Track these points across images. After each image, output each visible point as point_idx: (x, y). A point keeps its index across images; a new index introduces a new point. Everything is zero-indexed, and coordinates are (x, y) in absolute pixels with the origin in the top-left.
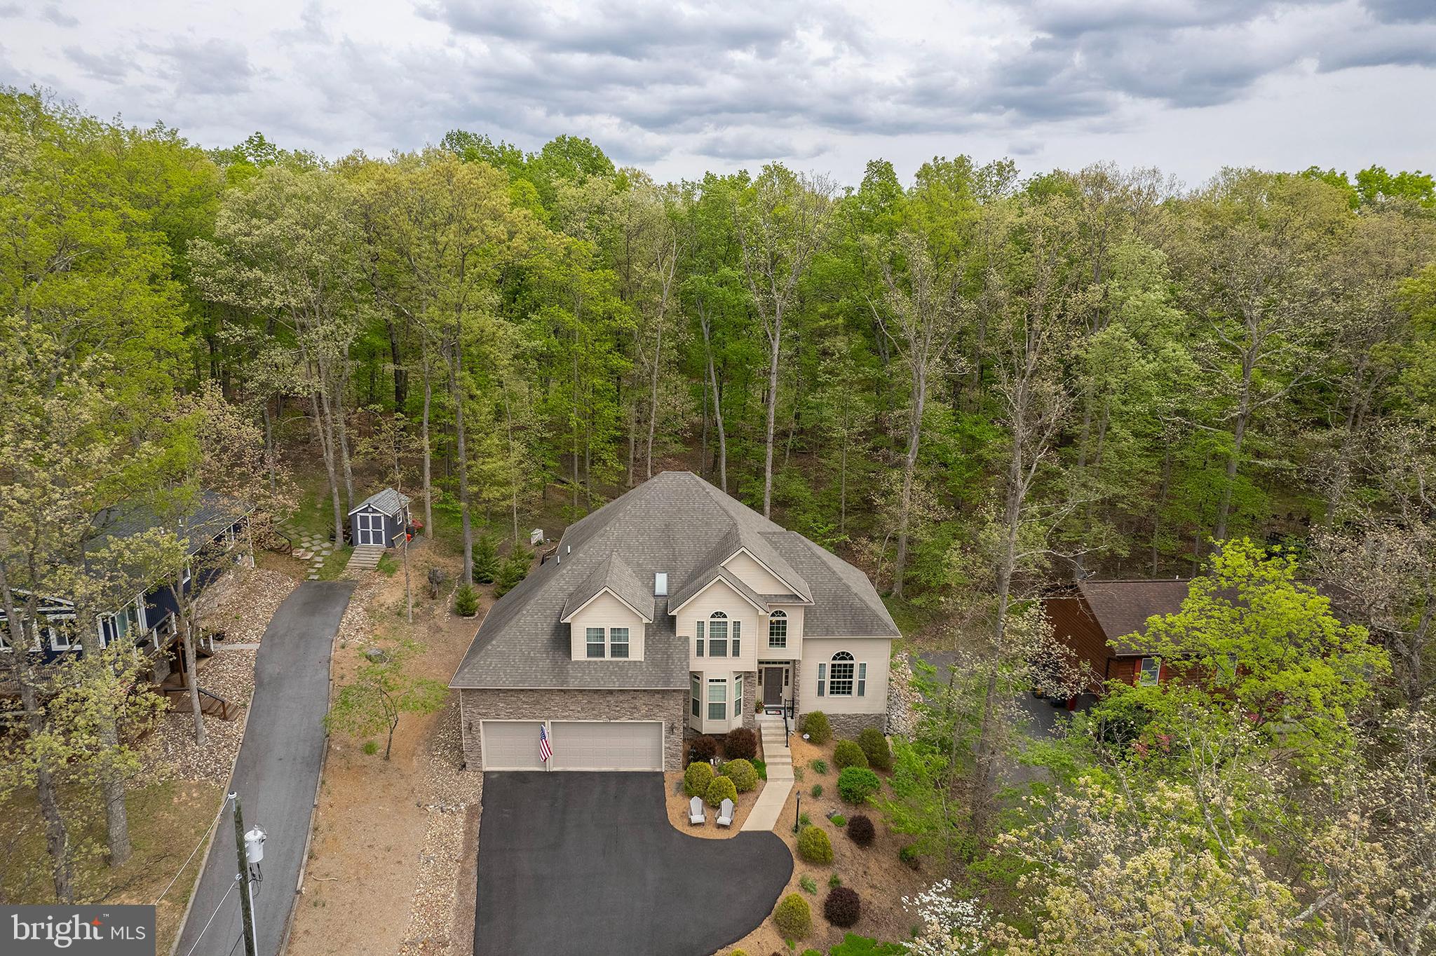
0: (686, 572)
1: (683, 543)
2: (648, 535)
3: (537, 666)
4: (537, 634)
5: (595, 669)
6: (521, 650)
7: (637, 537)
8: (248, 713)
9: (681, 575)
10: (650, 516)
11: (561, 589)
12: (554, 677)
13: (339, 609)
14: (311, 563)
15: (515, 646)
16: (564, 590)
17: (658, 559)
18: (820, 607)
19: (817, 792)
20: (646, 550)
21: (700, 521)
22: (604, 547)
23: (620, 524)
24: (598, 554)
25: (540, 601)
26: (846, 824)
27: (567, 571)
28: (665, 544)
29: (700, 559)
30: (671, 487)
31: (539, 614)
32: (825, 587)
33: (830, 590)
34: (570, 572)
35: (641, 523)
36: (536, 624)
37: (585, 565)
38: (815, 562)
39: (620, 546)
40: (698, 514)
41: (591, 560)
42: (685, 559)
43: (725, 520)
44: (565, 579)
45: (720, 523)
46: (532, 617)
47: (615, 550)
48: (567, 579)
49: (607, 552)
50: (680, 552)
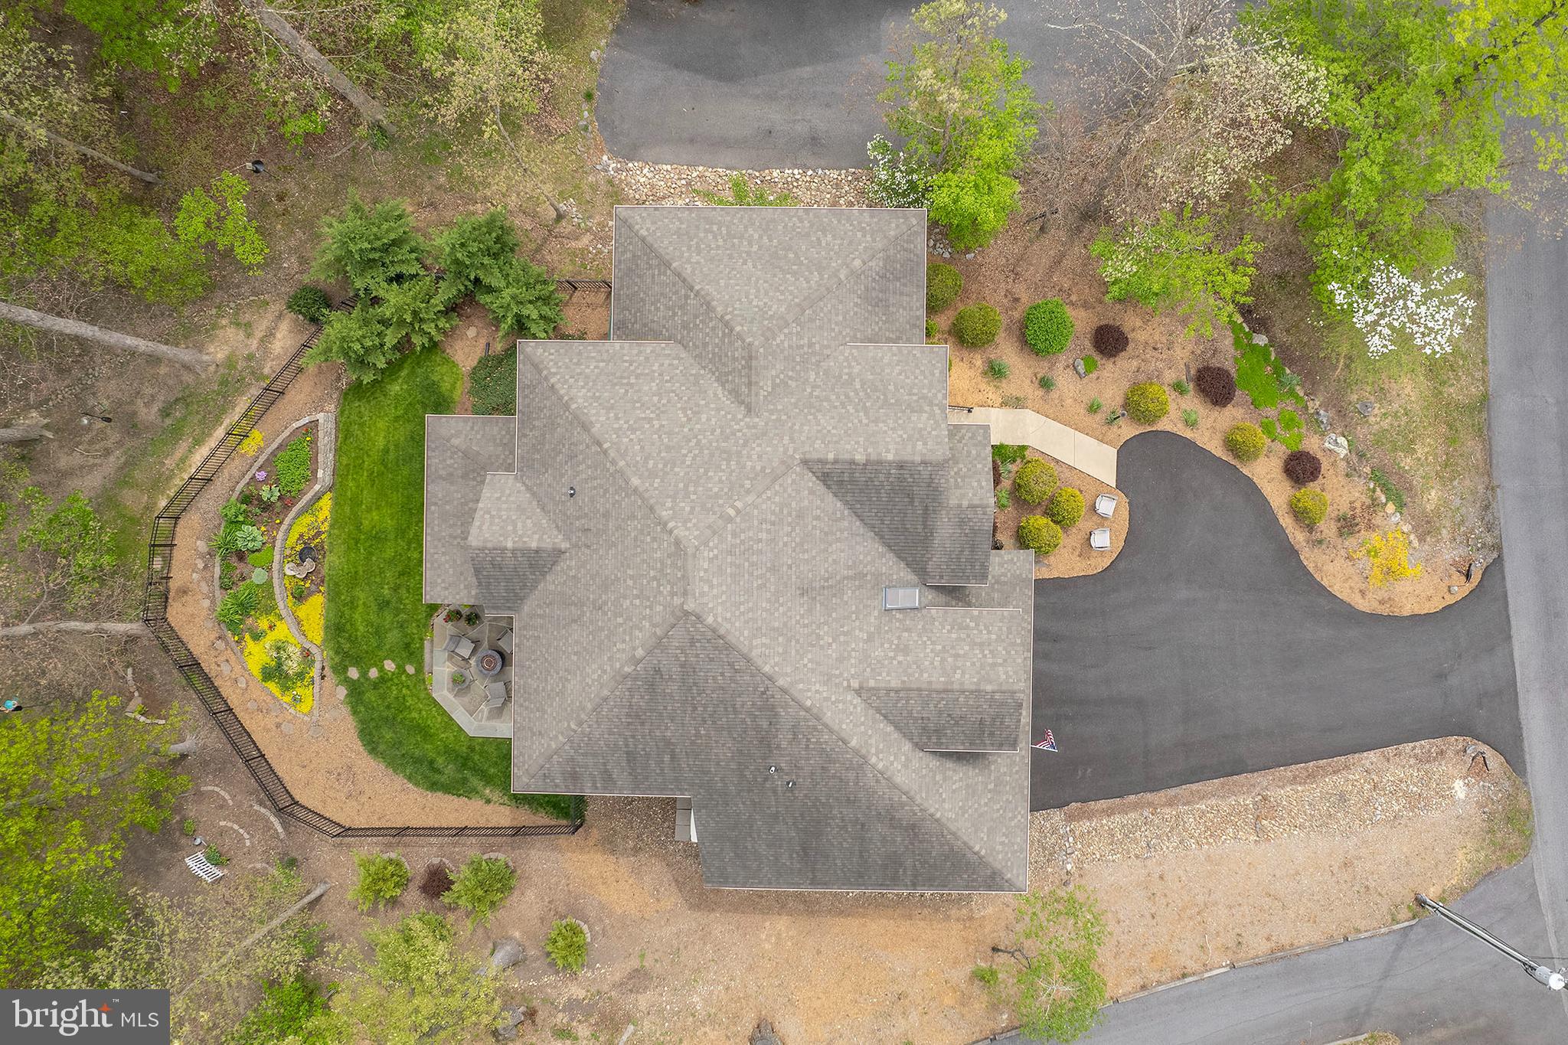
0: (883, 554)
1: (834, 561)
2: (819, 626)
4: (967, 786)
7: (822, 647)
9: (889, 563)
11: (906, 765)
15: (981, 815)
16: (907, 759)
17: (861, 606)
18: (880, 329)
19: (1045, 384)
20: (845, 629)
21: (793, 530)
22: (841, 706)
23: (801, 681)
24: (851, 713)
25: (924, 795)
26: (1097, 357)
27: (878, 762)
28: (835, 595)
29: (862, 531)
30: (724, 588)
31: (941, 790)
32: (852, 313)
33: (856, 305)
34: (881, 756)
35: (797, 641)
36: (954, 791)
37: (870, 732)
38: (811, 320)
39: (837, 677)
40: (781, 533)
41: (863, 724)
42: (861, 557)
43: (794, 481)
44: (892, 763)
45: (798, 492)
46: (944, 801)
47: (845, 684)
48: (892, 758)
49: (849, 698)
50: (849, 568)
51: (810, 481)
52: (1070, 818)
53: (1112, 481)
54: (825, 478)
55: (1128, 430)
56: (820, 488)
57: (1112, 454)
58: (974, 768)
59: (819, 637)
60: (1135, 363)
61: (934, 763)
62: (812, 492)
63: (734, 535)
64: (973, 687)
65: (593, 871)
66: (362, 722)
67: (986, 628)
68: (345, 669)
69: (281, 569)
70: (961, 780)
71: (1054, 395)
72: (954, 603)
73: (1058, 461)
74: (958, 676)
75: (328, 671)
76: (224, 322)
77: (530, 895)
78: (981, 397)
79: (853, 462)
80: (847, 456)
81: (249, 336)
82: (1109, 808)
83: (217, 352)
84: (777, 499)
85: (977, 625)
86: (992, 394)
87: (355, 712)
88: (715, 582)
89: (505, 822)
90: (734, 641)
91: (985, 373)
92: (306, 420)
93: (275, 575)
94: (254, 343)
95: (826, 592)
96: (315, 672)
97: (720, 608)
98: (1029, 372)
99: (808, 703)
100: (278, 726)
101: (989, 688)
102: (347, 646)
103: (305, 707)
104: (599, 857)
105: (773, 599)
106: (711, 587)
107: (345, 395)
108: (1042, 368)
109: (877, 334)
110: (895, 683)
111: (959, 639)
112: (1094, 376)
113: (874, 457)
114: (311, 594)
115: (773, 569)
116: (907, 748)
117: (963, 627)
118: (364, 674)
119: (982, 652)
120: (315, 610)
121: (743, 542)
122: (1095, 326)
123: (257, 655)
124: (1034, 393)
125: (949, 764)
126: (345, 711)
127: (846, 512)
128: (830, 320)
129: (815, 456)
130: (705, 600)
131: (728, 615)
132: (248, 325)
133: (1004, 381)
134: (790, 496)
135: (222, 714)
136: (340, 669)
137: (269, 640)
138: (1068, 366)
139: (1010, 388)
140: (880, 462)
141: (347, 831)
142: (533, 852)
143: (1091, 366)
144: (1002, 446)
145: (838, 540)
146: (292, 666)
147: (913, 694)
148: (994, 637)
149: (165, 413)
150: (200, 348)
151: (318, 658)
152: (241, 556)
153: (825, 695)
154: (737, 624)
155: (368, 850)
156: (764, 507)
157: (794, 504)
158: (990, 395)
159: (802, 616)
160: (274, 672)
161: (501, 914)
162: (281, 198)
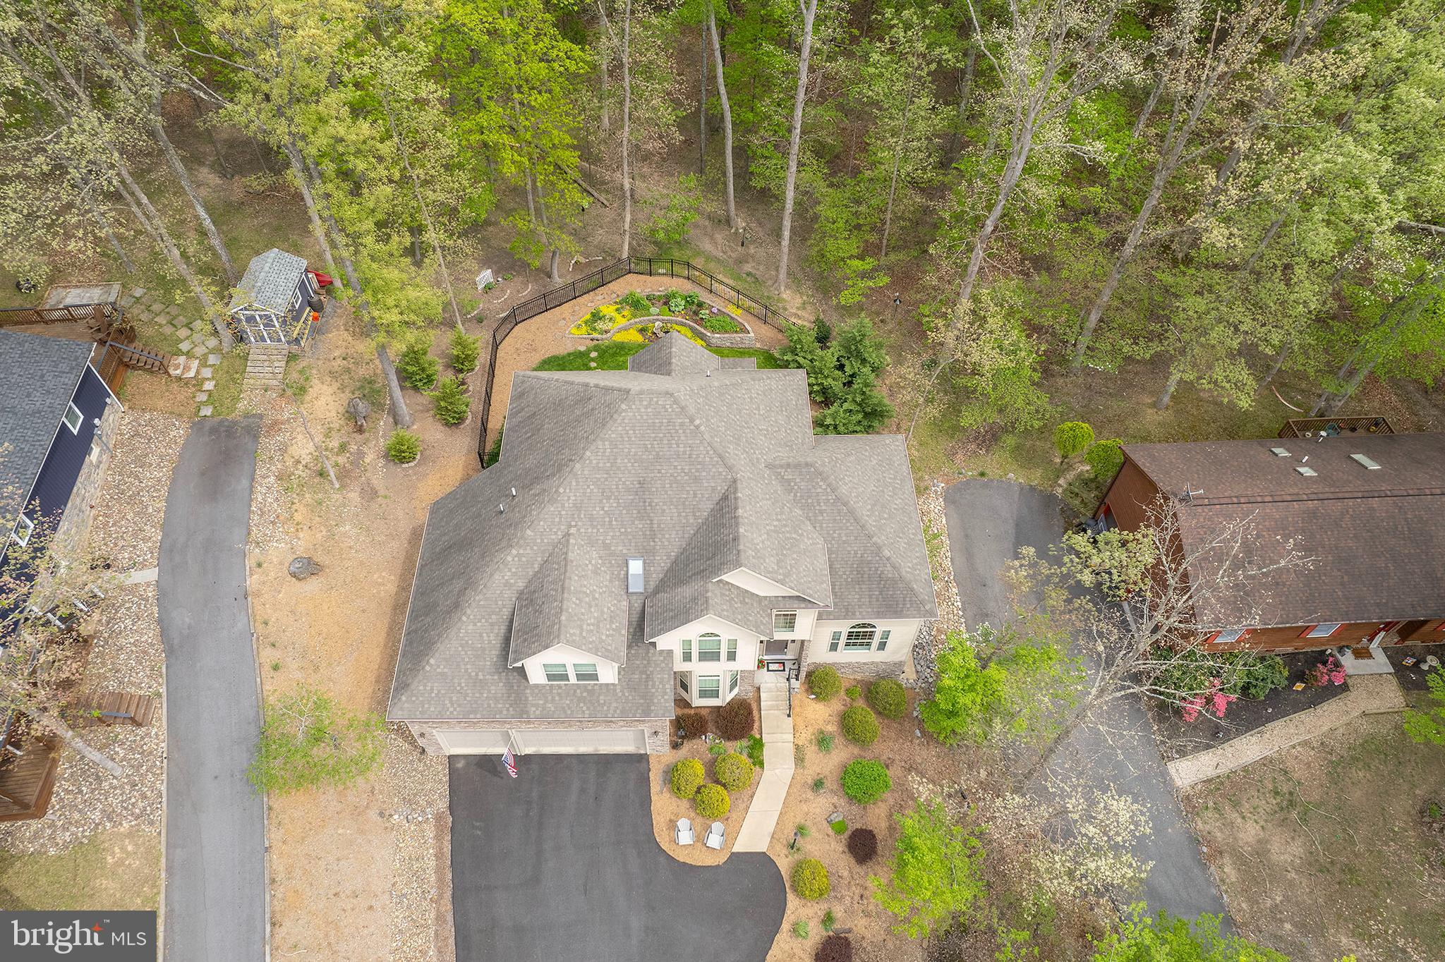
0: (669, 556)
1: (664, 511)
2: (617, 499)
3: (489, 691)
4: (483, 649)
5: (559, 694)
6: (466, 670)
7: (601, 501)
8: (165, 705)
9: (662, 563)
10: (619, 468)
11: (507, 584)
12: (511, 705)
13: (245, 483)
14: (198, 382)
15: (458, 666)
16: (511, 585)
17: (630, 537)
18: (841, 577)
19: (818, 785)
20: (614, 523)
21: (686, 474)
22: (557, 520)
23: (577, 482)
24: (551, 530)
25: (482, 603)
26: (848, 833)
27: (511, 556)
28: (639, 512)
29: (686, 536)
30: (645, 417)
31: (483, 621)
32: (849, 549)
33: (856, 553)
34: (516, 559)
35: (606, 479)
36: (481, 636)
37: (535, 548)
38: (839, 512)
39: (579, 517)
40: (683, 463)
41: (542, 540)
42: (667, 536)
43: (720, 473)
44: (510, 570)
45: (713, 477)
46: (475, 625)
47: (573, 523)
48: (514, 570)
49: (563, 527)
50: (659, 525)
51: (722, 488)
52: (439, 818)
53: (736, 849)
54: (725, 498)
55: (784, 864)
56: (717, 497)
57: (762, 847)
58: (498, 656)
59: (609, 498)
60: (846, 874)
61: (506, 613)
62: (714, 489)
63: (682, 424)
64: (565, 607)
65: (450, 472)
66: (563, 357)
67: (612, 635)
68: (596, 351)
69: (658, 320)
70: (490, 642)
71: (810, 794)
72: (631, 630)
73: (752, 797)
74: (574, 599)
75: (595, 342)
76: (805, 298)
77: (439, 436)
78: (801, 726)
79: (736, 508)
80: (740, 504)
81: (798, 308)
82: (443, 854)
83: (786, 295)
84: (707, 459)
85: (613, 630)
86: (806, 736)
87: (569, 355)
88: (649, 410)
89: (490, 426)
90: (609, 425)
91: (822, 732)
92: (749, 329)
93: (655, 317)
94: (794, 311)
95: (641, 504)
96: (595, 335)
97: (631, 414)
98: (826, 772)
99: (561, 490)
100: (564, 319)
101: (563, 618)
102: (611, 351)
103: (574, 331)
104: (459, 476)
105: (637, 457)
106: (646, 408)
107: (767, 352)
108: (831, 784)
109: (836, 572)
110: (571, 556)
111: (602, 612)
112: (830, 831)
113: (741, 520)
114: (643, 336)
115: (658, 457)
116: (521, 584)
117: (612, 619)
118: (593, 360)
119: (593, 625)
120: (634, 337)
121: (677, 431)
122: (875, 832)
123: (608, 310)
124: (810, 773)
125: (503, 629)
126: (571, 350)
127: (700, 521)
128: (841, 528)
129: (739, 486)
130: (637, 403)
131: (626, 421)
132: (804, 308)
133: (817, 748)
134: (710, 470)
135: (573, 293)
136: (596, 348)
137: (615, 314)
138: (835, 807)
139: (811, 752)
140: (737, 524)
141: (496, 346)
142: (469, 439)
143: (839, 829)
144: (762, 745)
145: (679, 514)
146: (600, 325)
147: (562, 570)
148: (604, 637)
149: (749, 274)
150: (787, 287)
151: (604, 336)
152: (666, 303)
153: (566, 505)
154: (620, 428)
155: (483, 358)
156: (702, 448)
157: (704, 474)
158: (804, 735)
159: (624, 483)
160: (596, 317)
161: (431, 419)
162: (882, 321)
